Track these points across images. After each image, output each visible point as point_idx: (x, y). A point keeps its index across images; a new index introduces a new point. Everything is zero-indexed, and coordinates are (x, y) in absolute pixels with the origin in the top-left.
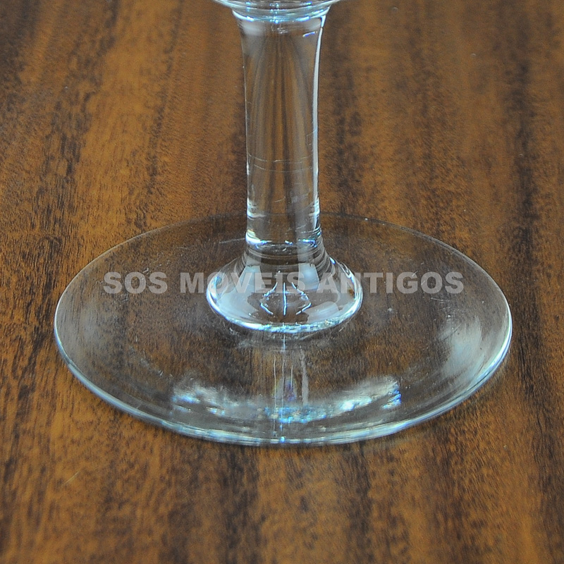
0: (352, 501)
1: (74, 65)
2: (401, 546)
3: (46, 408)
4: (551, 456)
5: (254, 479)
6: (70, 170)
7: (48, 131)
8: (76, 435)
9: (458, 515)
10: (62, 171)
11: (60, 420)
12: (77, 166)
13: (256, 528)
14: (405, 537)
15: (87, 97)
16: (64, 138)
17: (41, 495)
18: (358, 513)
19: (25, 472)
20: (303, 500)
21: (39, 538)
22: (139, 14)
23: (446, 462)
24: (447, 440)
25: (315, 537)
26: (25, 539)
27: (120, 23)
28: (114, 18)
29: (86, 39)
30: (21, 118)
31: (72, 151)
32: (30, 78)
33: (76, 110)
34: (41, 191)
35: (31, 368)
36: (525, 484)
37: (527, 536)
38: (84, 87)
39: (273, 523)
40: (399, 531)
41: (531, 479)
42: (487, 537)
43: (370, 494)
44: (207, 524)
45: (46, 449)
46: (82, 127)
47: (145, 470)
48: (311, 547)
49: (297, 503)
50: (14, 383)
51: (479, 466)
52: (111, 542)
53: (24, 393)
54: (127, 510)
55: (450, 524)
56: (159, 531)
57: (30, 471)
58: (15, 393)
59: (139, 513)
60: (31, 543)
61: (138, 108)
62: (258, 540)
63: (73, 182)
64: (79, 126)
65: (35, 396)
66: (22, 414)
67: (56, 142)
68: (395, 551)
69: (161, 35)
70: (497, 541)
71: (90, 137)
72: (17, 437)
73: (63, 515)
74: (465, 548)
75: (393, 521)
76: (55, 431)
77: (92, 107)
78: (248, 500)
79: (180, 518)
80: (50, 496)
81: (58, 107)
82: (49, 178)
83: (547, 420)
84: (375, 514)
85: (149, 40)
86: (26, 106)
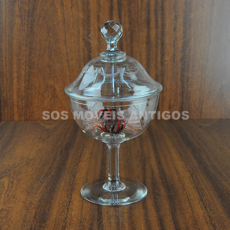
0: (117, 222)
1: (74, 165)
2: (124, 228)
3: (71, 211)
4: (147, 216)
5: (102, 219)
6: (74, 179)
7: (70, 174)
8: (76, 214)
9: (133, 223)
10: (73, 179)
11: (73, 212)
12: (75, 179)
13: (103, 226)
14: (125, 226)
15: (76, 169)
16: (73, 175)
17: (71, 222)
18: (118, 224)
19: (68, 219)
20: (110, 222)
21: (71, 227)
22: (84, 157)
23: (131, 217)
24: (131, 214)
25: (111, 227)
26: (68, 227)
27: (81, 158)
28: (80, 158)
29: (76, 161)
30: (66, 172)
31: (74, 176)
32: (67, 166)
33: (75, 171)
34: (70, 182)
35: (69, 205)
36: (143, 220)
37: (143, 226)
38: (76, 168)
39: (105, 225)
40: (124, 226)
41: (143, 219)
42: (137, 226)
43: (120, 221)
44: (95, 225)
45: (71, 216)
46: (76, 173)
47: (86, 219)
48: (111, 228)
49: (109, 222)
50: (66, 208)
51: (136, 217)
52: (81, 228)
53: (68, 209)
54: (84, 224)
55: (131, 225)
56: (88, 226)
57: (69, 219)
58: (66, 209)
59: (85, 224)
60: (70, 228)
61: (84, 170)
62: (103, 227)
63: (75, 181)
64: (75, 173)
65: (70, 209)
66: (68, 212)
67: (72, 175)
68: (123, 228)
69: (88, 160)
70: (138, 227)
71: (77, 175)
72: (67, 214)
73: (74, 224)
74: (133, 228)
75: (123, 225)
76: (73, 214)
77: (77, 170)
78: (101, 222)
79: (91, 224)
80: (72, 222)
81: (72, 170)
82: (71, 180)
83: (146, 211)
84: (120, 224)
85: (86, 161)
86: (67, 170)
